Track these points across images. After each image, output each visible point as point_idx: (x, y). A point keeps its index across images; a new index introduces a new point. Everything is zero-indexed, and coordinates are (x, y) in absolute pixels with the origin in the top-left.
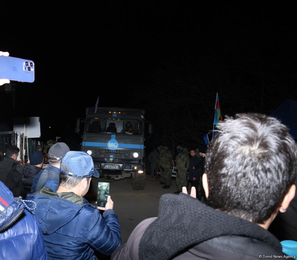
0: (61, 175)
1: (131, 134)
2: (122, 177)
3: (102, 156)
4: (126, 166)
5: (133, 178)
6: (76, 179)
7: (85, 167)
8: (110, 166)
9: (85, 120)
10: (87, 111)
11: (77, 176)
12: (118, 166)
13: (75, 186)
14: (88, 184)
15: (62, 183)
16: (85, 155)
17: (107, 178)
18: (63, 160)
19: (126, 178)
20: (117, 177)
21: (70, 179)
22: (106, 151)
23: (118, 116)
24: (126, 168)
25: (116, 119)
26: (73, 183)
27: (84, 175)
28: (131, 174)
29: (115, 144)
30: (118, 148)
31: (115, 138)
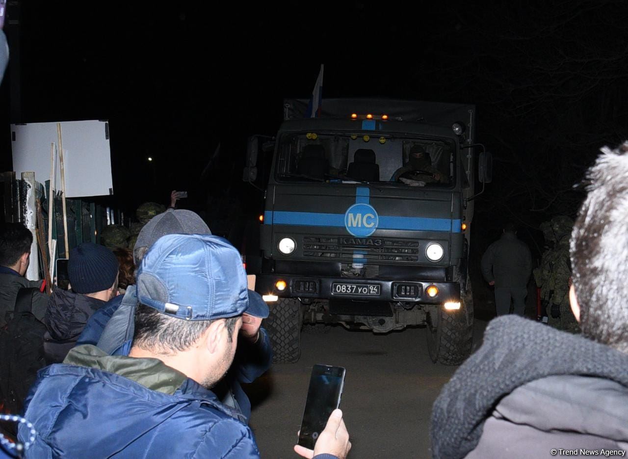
0: (139, 314)
1: (421, 184)
2: (397, 322)
3: (328, 255)
4: (403, 287)
5: (432, 327)
6: (191, 323)
7: (219, 284)
8: (352, 288)
9: (275, 140)
10: (286, 111)
11: (194, 315)
12: (377, 288)
13: (185, 347)
14: (232, 341)
15: (141, 337)
16: (217, 244)
17: (348, 327)
18: (145, 265)
19: (409, 327)
20: (382, 322)
21: (169, 325)
22: (341, 240)
23: (380, 127)
24: (403, 293)
25: (375, 135)
26: (181, 338)
27: (214, 312)
28: (428, 314)
29: (369, 218)
30: (377, 229)
31: (368, 199)
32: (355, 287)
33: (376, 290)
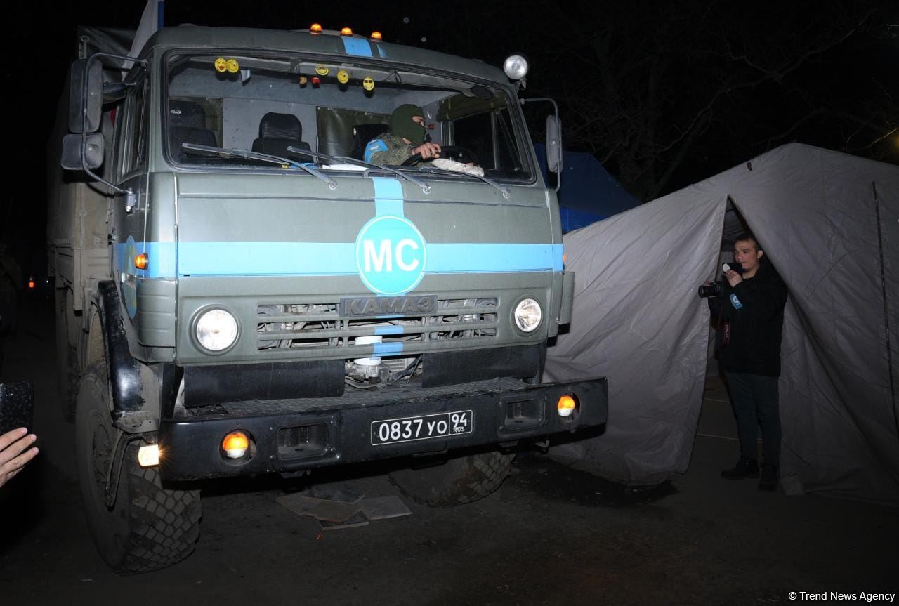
12: (467, 417)
29: (407, 248)
30: (425, 273)
31: (401, 205)
32: (421, 421)
33: (465, 421)
